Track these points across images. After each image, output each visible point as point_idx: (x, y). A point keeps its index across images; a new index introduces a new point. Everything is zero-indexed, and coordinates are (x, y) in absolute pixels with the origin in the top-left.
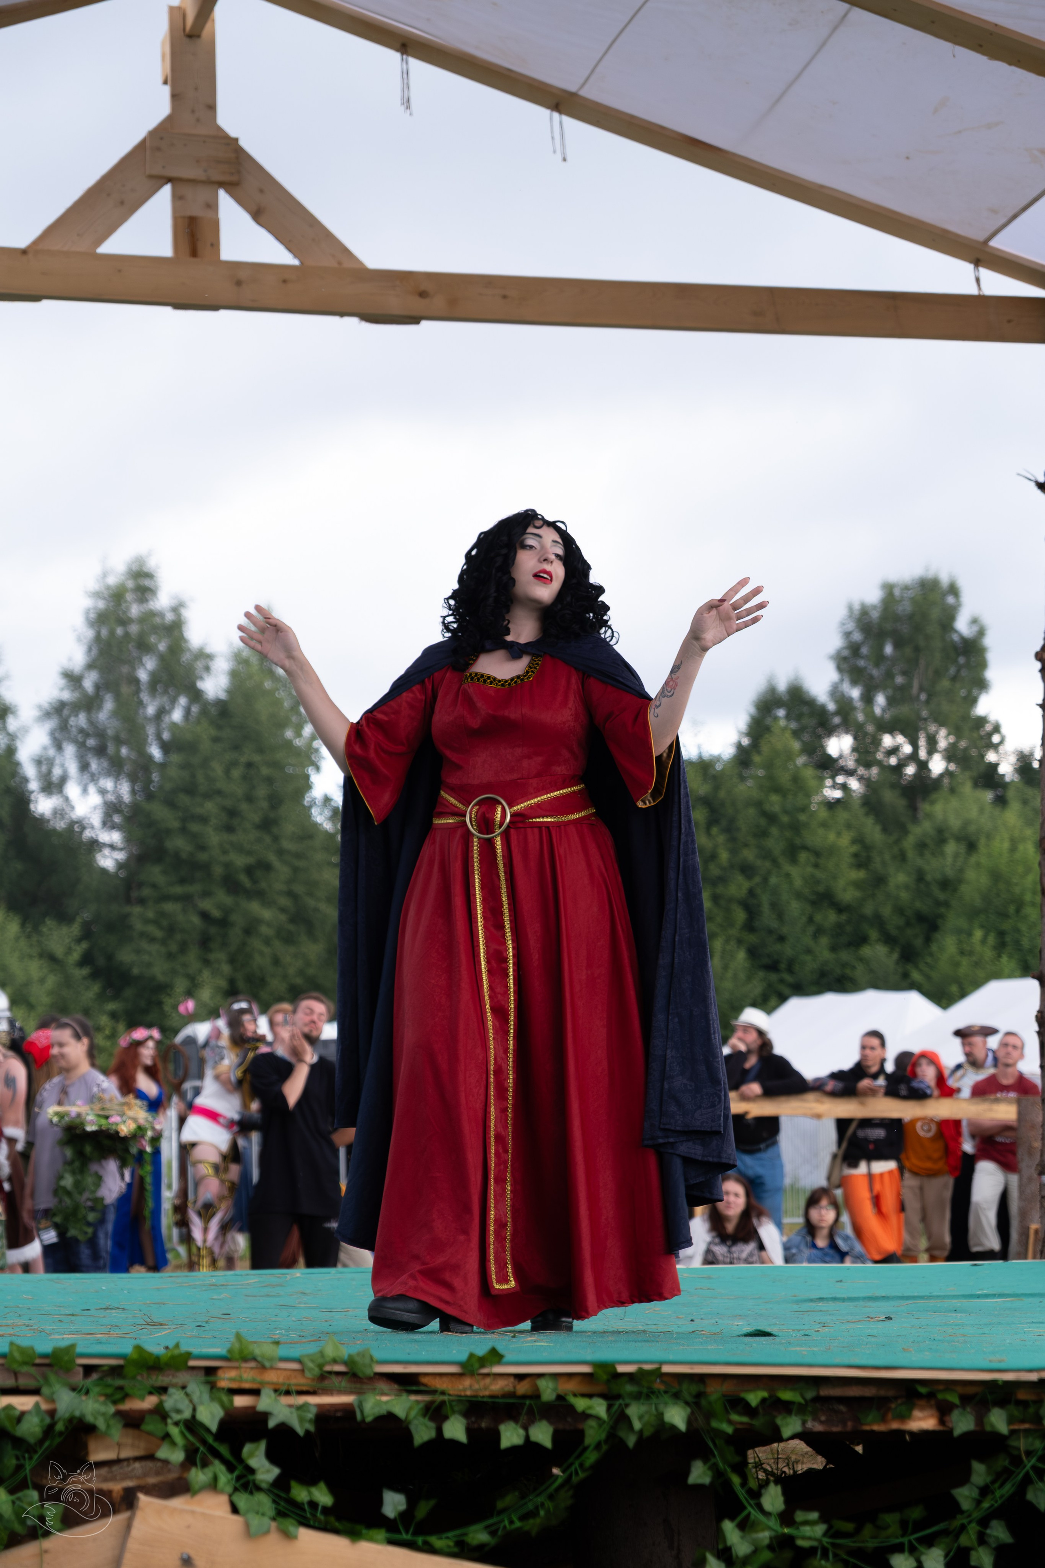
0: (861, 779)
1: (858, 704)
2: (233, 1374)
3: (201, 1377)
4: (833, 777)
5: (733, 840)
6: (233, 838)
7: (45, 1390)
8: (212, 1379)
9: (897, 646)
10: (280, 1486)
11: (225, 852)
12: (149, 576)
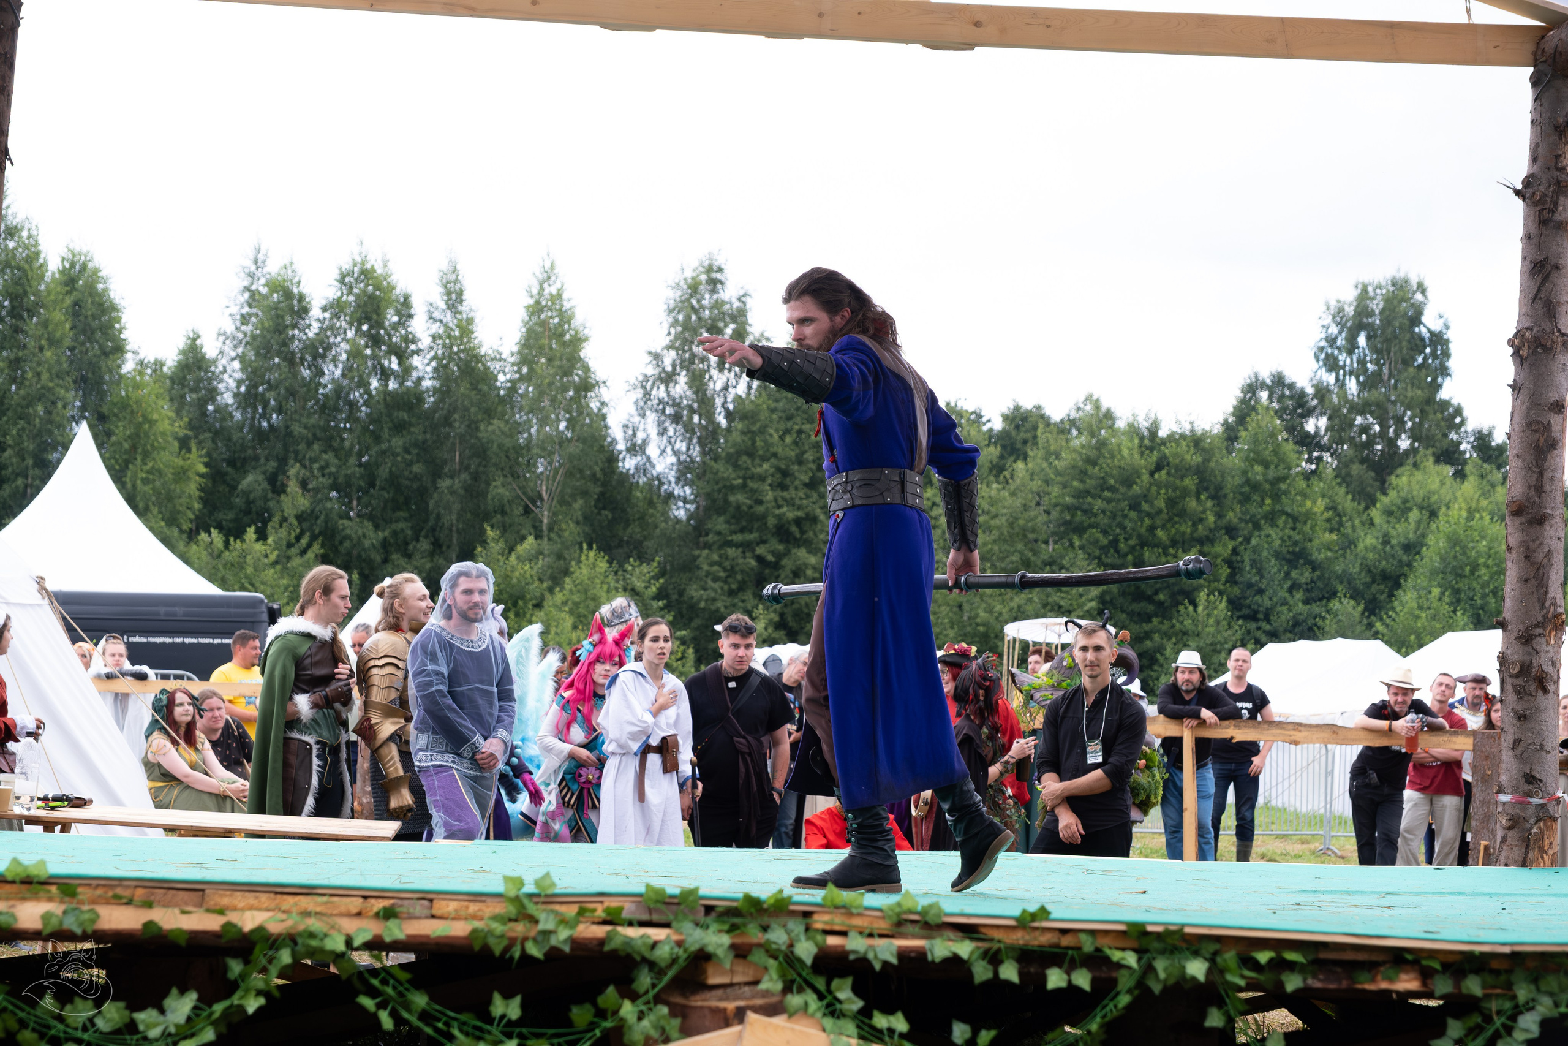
0: (1334, 454)
1: (1334, 389)
2: (827, 918)
3: (800, 920)
4: (1310, 452)
5: (1219, 505)
6: (785, 494)
7: (674, 924)
8: (809, 920)
9: (1370, 338)
10: (865, 1013)
11: (779, 507)
12: (720, 270)
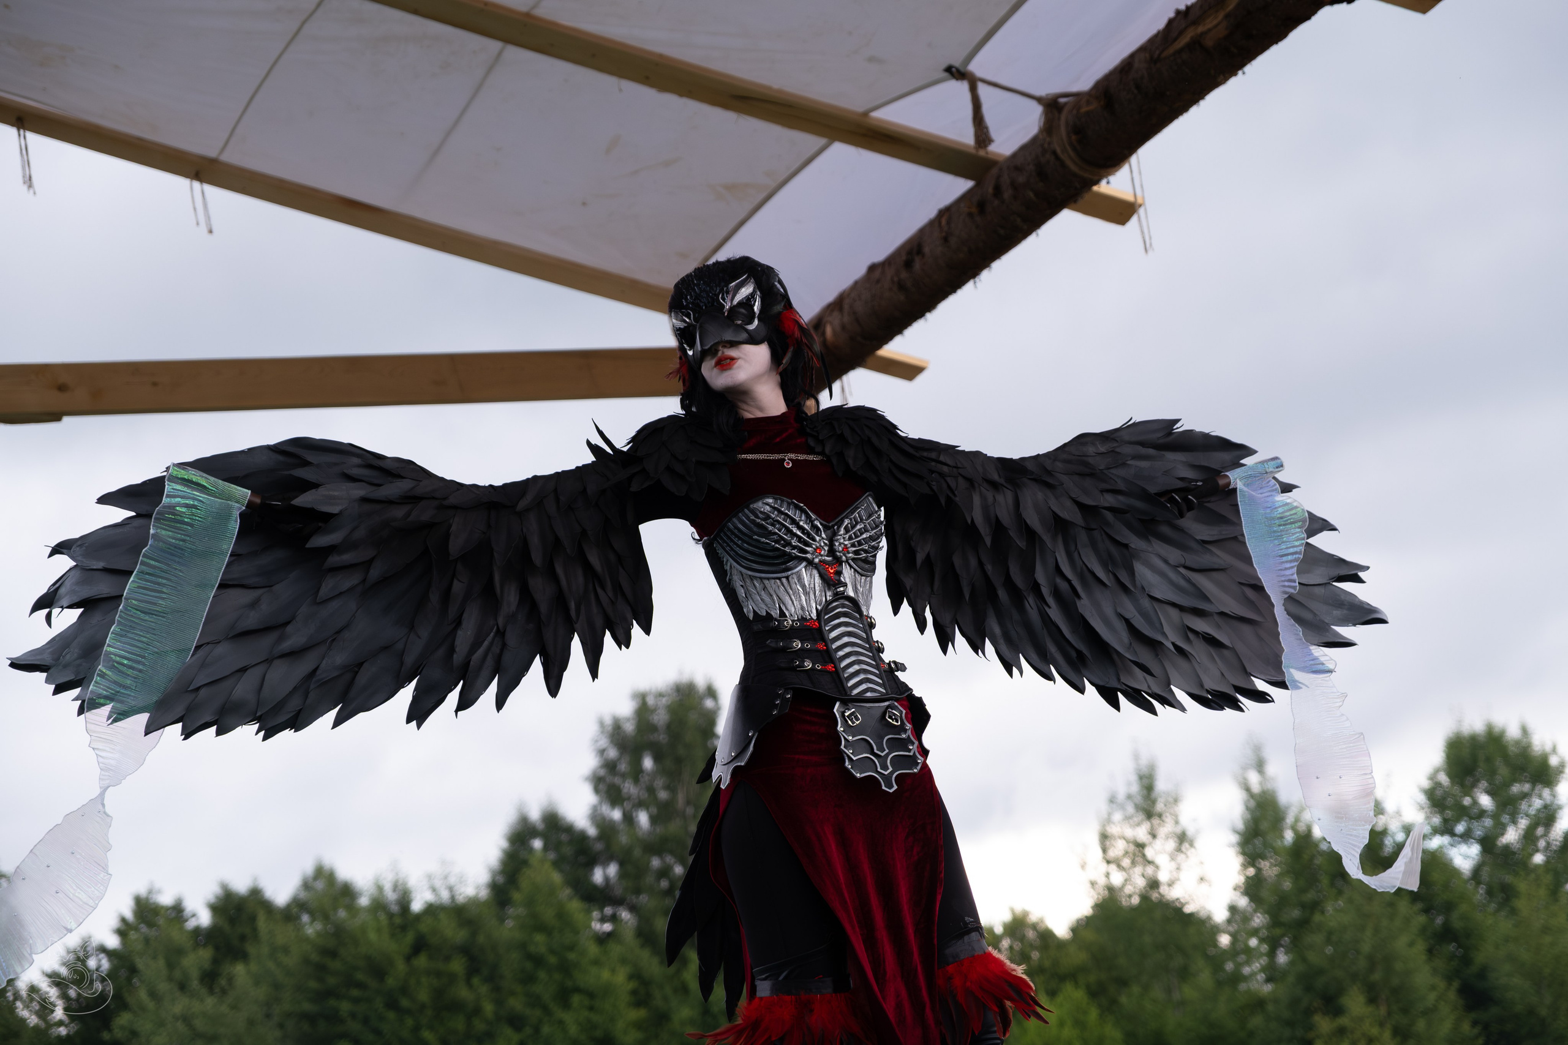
0: (632, 909)
1: (622, 827)
4: (601, 909)
5: (497, 989)
9: (657, 759)
